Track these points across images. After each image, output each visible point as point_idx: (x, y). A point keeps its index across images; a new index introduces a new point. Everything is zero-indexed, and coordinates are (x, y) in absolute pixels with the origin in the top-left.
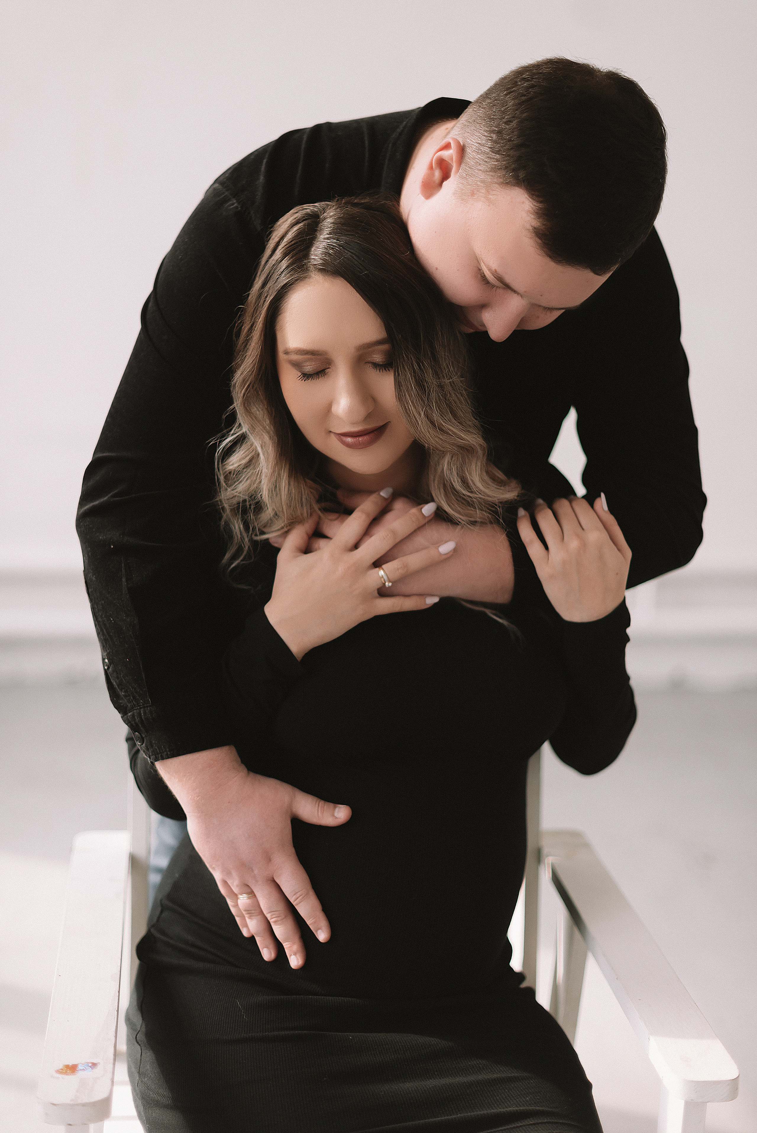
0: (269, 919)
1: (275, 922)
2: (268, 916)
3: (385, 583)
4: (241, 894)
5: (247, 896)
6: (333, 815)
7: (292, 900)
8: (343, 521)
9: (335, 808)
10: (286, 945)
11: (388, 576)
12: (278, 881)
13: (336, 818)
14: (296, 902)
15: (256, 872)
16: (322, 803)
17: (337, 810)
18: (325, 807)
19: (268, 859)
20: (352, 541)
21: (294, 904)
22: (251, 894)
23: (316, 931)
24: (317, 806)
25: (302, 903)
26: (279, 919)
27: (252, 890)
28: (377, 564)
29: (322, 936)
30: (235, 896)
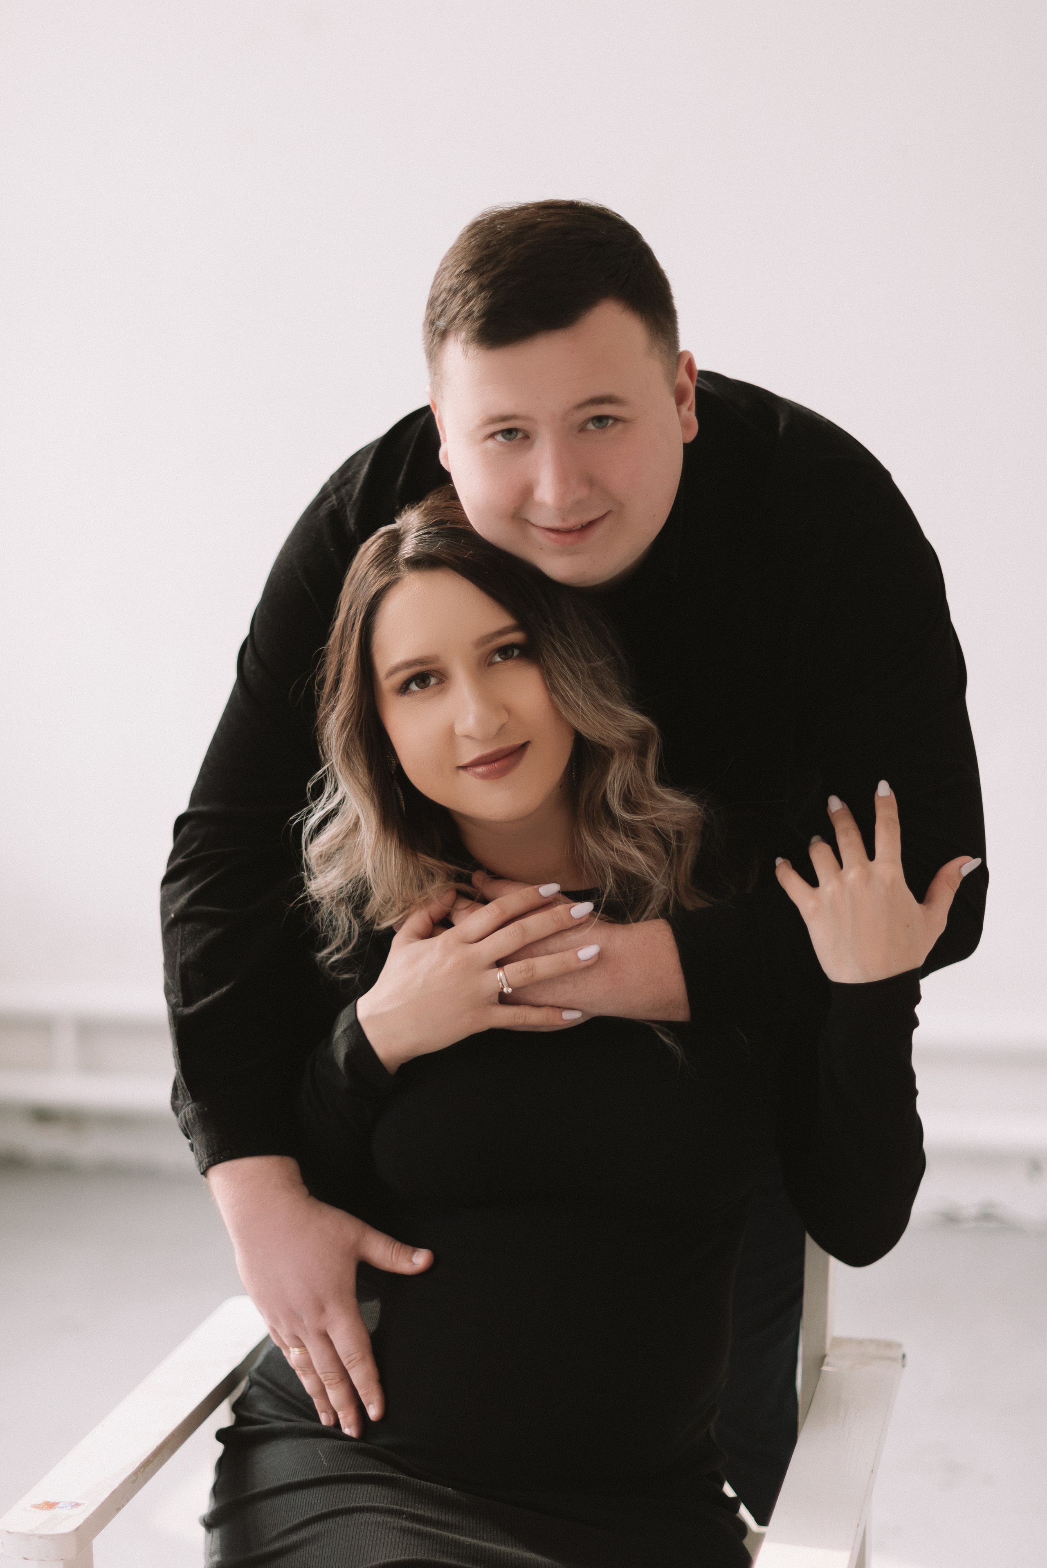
0: (323, 1380)
1: (329, 1385)
2: (322, 1376)
3: (504, 987)
4: (293, 1347)
5: (298, 1350)
6: (411, 1261)
7: (345, 1362)
8: (473, 911)
9: (414, 1252)
10: (340, 1415)
11: (508, 979)
12: (331, 1336)
13: (414, 1264)
14: (350, 1365)
15: (306, 1322)
16: (398, 1244)
17: (416, 1254)
18: (401, 1250)
19: (321, 1309)
20: (475, 935)
21: (347, 1367)
22: (302, 1346)
23: (368, 1405)
24: (391, 1247)
25: (355, 1368)
26: (334, 1381)
27: (303, 1343)
28: (500, 963)
29: (373, 1412)
30: (287, 1348)
